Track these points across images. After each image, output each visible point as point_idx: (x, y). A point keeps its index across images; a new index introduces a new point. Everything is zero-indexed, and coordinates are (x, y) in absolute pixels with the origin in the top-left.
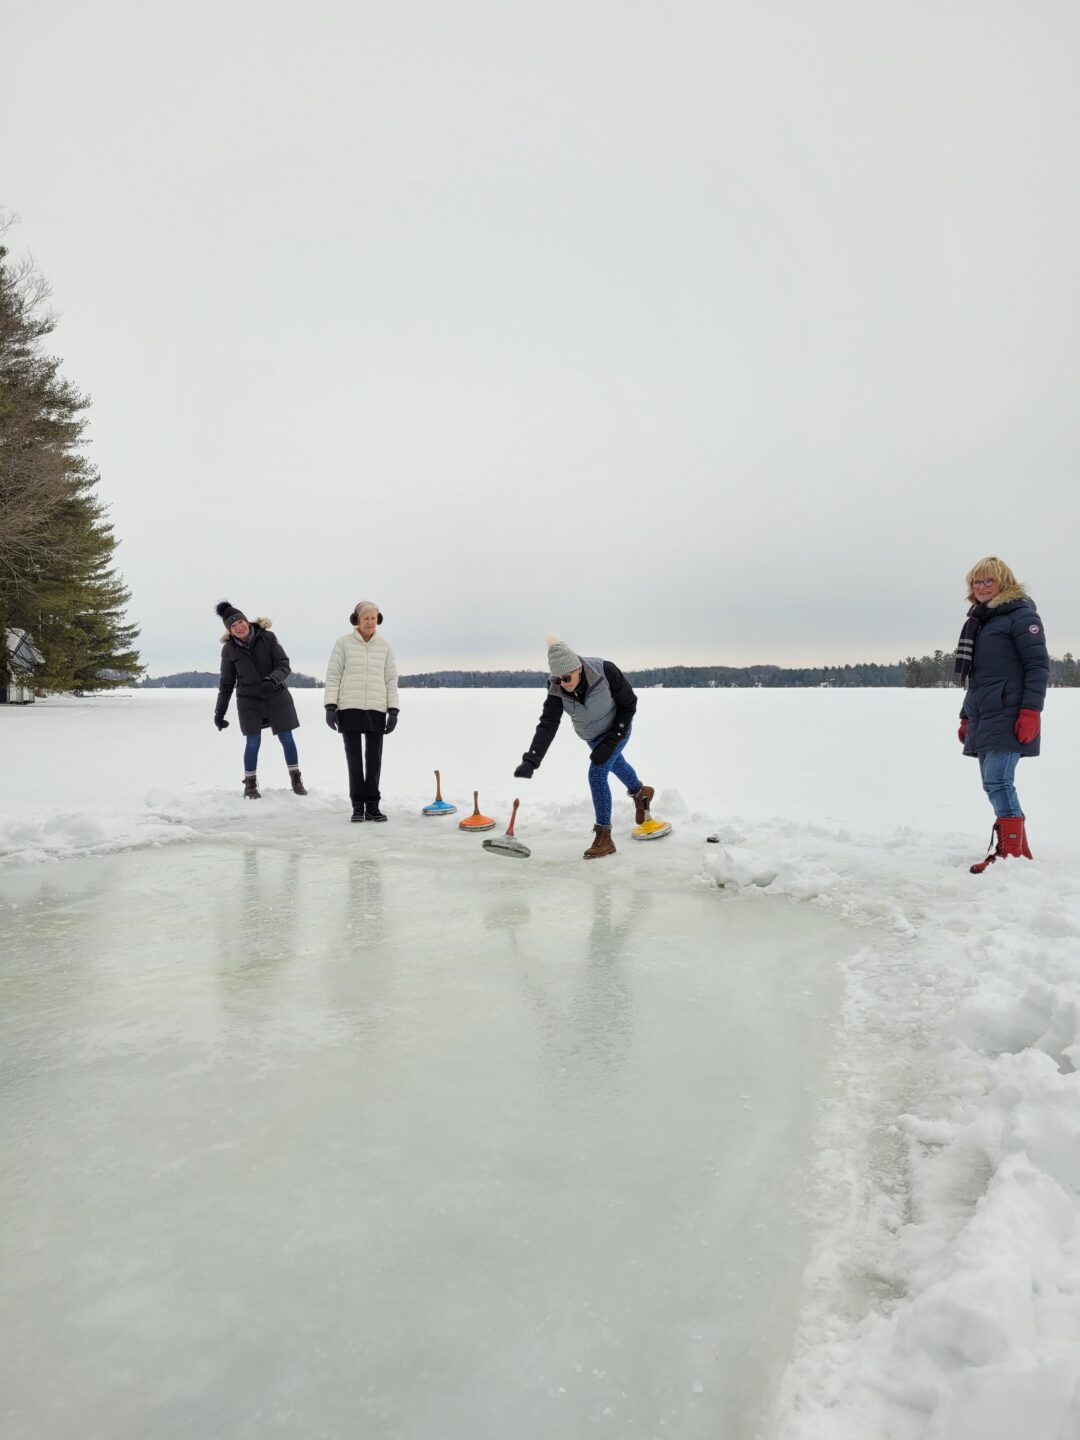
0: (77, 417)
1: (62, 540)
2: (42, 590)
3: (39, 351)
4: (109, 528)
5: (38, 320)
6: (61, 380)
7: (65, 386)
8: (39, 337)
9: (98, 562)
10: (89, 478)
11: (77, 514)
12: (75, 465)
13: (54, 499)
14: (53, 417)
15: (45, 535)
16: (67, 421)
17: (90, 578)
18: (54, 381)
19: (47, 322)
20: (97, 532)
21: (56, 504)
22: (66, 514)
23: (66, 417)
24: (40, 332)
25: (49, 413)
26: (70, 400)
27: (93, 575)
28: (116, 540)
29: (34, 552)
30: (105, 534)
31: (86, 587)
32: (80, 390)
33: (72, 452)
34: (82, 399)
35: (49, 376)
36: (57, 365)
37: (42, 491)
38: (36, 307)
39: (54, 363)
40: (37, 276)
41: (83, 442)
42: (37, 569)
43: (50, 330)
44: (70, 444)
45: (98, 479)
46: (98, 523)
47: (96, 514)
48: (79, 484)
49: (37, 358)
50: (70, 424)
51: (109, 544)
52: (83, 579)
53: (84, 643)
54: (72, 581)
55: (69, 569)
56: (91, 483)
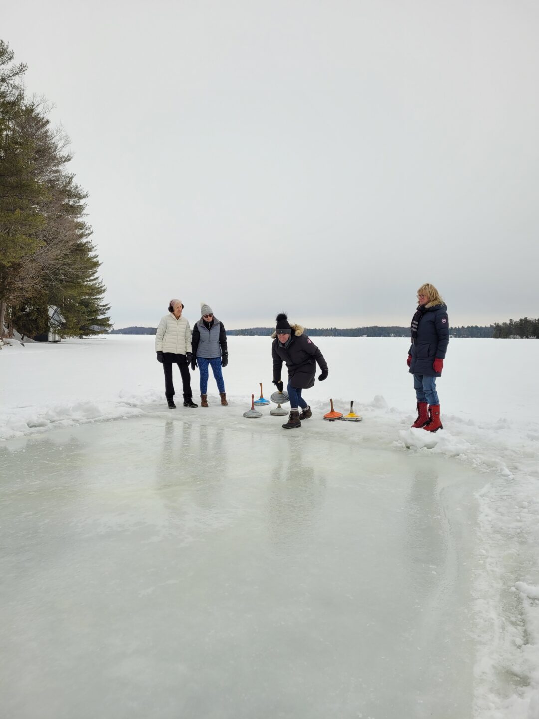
0: (82, 202)
1: (75, 263)
2: (66, 287)
3: (65, 171)
4: (97, 256)
5: (64, 155)
6: (74, 184)
7: (77, 187)
8: (65, 164)
9: (91, 273)
10: (87, 232)
11: (81, 250)
12: (81, 226)
13: (71, 243)
14: (71, 203)
15: (67, 260)
16: (78, 204)
17: (87, 281)
18: (72, 185)
19: (68, 156)
20: (90, 258)
21: (72, 245)
22: (76, 250)
23: (77, 202)
24: (65, 161)
25: (69, 201)
26: (79, 194)
27: (88, 279)
28: (100, 262)
29: (62, 269)
30: (95, 259)
31: (86, 285)
32: (84, 188)
33: (80, 220)
34: (85, 193)
35: (69, 183)
36: (73, 177)
37: (66, 239)
38: (64, 149)
39: (71, 176)
40: (64, 134)
41: (85, 214)
42: (62, 276)
43: (70, 160)
44: (79, 216)
45: (92, 232)
46: (91, 254)
47: (90, 250)
48: (82, 235)
49: (64, 174)
50: (79, 206)
51: (97, 264)
52: (84, 282)
53: (84, 313)
54: (79, 283)
55: (78, 277)
56: (89, 235)
